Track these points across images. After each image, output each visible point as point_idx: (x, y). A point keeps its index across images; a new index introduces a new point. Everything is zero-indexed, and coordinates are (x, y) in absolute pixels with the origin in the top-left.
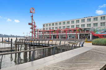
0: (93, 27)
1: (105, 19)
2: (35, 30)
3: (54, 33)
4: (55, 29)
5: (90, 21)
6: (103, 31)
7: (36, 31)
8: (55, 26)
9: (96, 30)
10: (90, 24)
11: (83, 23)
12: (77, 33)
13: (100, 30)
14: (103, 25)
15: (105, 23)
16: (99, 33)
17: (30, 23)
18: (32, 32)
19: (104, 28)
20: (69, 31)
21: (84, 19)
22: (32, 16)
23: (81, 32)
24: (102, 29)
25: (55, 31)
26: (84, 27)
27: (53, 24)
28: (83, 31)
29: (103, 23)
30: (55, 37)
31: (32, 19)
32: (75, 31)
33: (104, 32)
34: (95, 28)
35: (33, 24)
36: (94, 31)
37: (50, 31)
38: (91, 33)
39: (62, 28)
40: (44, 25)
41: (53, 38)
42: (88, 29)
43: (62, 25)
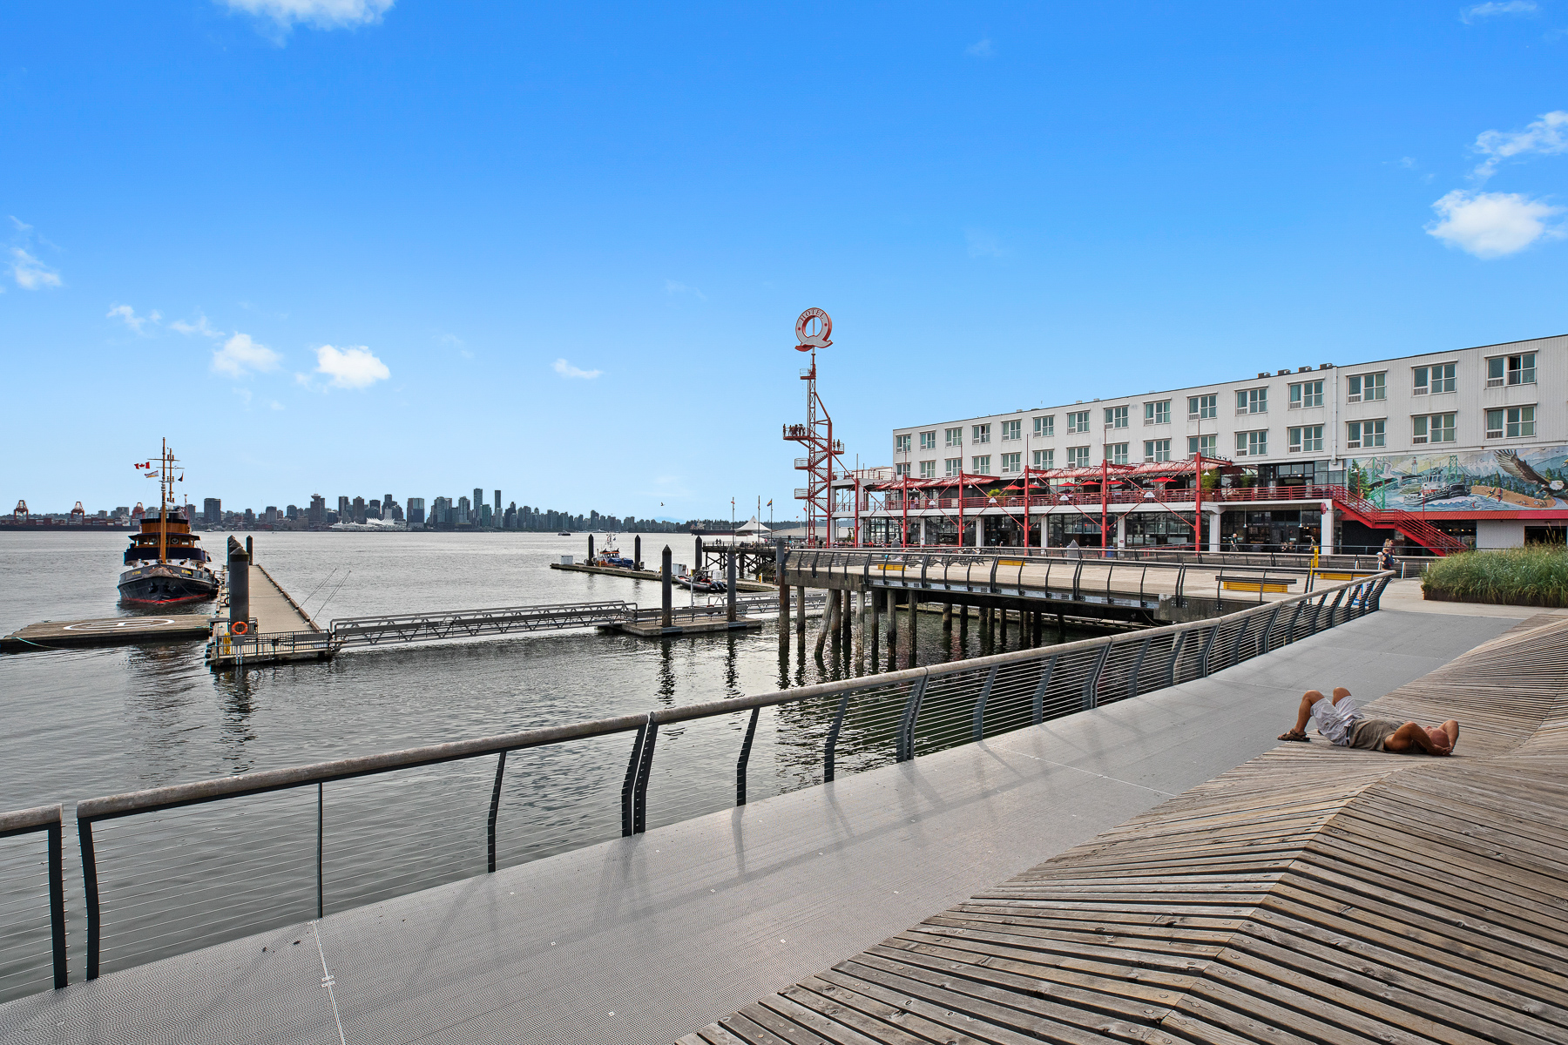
0: (1344, 451)
1: (1450, 387)
2: (831, 477)
3: (1000, 504)
4: (996, 470)
5: (1319, 401)
6: (1433, 486)
7: (837, 488)
8: (996, 447)
9: (1370, 481)
10: (1318, 429)
11: (1254, 422)
12: (1206, 506)
13: (1407, 478)
14: (1436, 438)
15: (1450, 416)
16: (1398, 501)
17: (794, 430)
18: (811, 497)
19: (1445, 463)
20: (1124, 487)
21: (1263, 391)
22: (812, 375)
23: (1236, 498)
24: (1422, 467)
25: (998, 483)
26: (1262, 451)
27: (984, 428)
28: (1252, 481)
29: (1436, 419)
30: (1000, 534)
31: (813, 395)
32: (1177, 483)
33: (1447, 497)
34: (1364, 457)
35: (822, 431)
36: (1357, 484)
37: (965, 487)
38: (1328, 503)
39: (1061, 461)
40: (902, 441)
41: (986, 543)
42: (1297, 471)
43: (1061, 440)
